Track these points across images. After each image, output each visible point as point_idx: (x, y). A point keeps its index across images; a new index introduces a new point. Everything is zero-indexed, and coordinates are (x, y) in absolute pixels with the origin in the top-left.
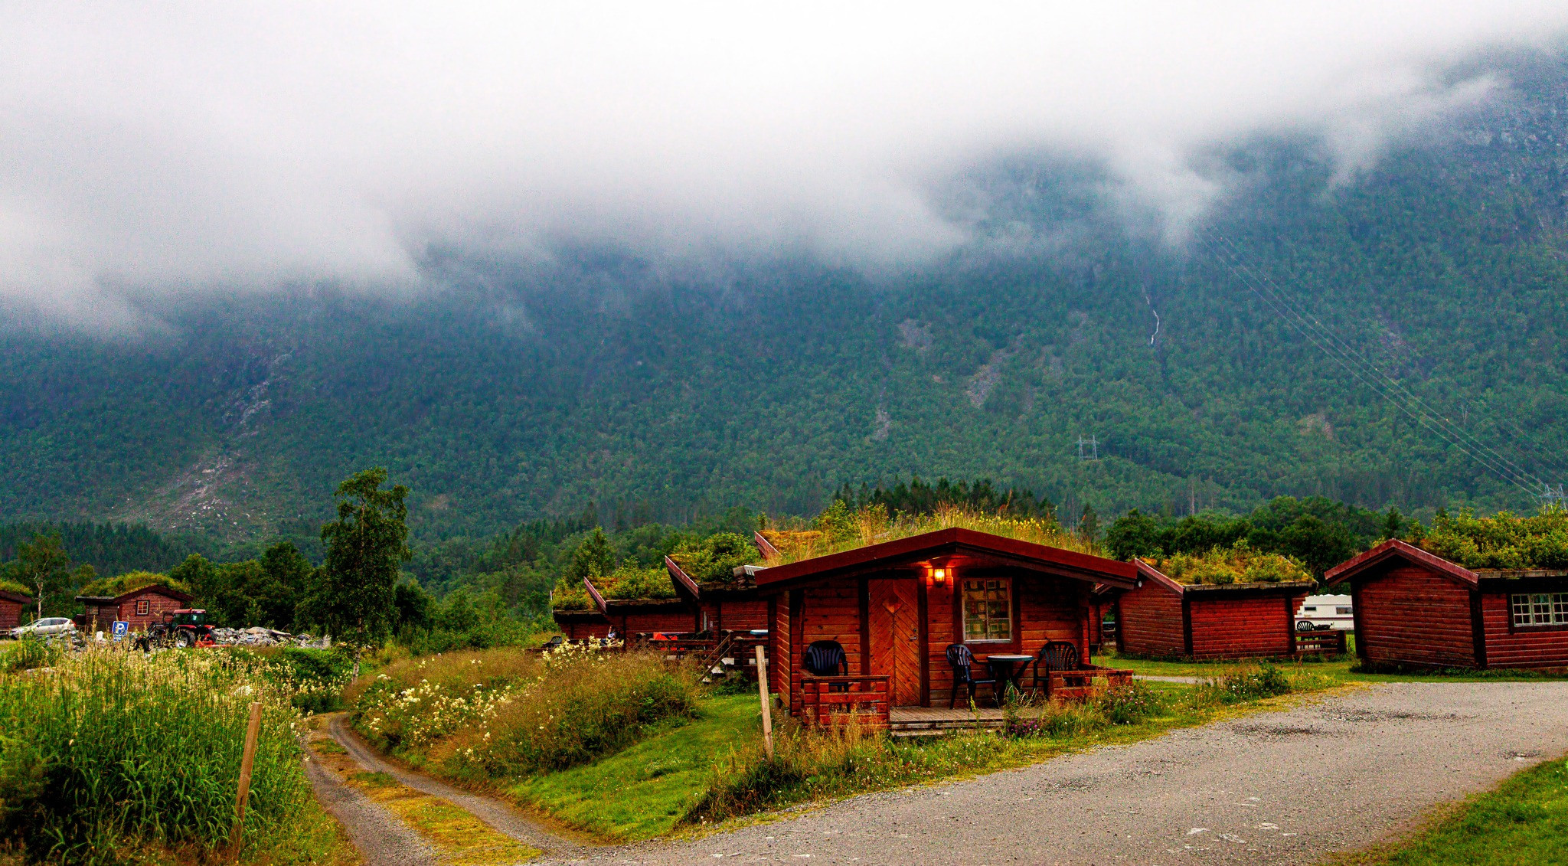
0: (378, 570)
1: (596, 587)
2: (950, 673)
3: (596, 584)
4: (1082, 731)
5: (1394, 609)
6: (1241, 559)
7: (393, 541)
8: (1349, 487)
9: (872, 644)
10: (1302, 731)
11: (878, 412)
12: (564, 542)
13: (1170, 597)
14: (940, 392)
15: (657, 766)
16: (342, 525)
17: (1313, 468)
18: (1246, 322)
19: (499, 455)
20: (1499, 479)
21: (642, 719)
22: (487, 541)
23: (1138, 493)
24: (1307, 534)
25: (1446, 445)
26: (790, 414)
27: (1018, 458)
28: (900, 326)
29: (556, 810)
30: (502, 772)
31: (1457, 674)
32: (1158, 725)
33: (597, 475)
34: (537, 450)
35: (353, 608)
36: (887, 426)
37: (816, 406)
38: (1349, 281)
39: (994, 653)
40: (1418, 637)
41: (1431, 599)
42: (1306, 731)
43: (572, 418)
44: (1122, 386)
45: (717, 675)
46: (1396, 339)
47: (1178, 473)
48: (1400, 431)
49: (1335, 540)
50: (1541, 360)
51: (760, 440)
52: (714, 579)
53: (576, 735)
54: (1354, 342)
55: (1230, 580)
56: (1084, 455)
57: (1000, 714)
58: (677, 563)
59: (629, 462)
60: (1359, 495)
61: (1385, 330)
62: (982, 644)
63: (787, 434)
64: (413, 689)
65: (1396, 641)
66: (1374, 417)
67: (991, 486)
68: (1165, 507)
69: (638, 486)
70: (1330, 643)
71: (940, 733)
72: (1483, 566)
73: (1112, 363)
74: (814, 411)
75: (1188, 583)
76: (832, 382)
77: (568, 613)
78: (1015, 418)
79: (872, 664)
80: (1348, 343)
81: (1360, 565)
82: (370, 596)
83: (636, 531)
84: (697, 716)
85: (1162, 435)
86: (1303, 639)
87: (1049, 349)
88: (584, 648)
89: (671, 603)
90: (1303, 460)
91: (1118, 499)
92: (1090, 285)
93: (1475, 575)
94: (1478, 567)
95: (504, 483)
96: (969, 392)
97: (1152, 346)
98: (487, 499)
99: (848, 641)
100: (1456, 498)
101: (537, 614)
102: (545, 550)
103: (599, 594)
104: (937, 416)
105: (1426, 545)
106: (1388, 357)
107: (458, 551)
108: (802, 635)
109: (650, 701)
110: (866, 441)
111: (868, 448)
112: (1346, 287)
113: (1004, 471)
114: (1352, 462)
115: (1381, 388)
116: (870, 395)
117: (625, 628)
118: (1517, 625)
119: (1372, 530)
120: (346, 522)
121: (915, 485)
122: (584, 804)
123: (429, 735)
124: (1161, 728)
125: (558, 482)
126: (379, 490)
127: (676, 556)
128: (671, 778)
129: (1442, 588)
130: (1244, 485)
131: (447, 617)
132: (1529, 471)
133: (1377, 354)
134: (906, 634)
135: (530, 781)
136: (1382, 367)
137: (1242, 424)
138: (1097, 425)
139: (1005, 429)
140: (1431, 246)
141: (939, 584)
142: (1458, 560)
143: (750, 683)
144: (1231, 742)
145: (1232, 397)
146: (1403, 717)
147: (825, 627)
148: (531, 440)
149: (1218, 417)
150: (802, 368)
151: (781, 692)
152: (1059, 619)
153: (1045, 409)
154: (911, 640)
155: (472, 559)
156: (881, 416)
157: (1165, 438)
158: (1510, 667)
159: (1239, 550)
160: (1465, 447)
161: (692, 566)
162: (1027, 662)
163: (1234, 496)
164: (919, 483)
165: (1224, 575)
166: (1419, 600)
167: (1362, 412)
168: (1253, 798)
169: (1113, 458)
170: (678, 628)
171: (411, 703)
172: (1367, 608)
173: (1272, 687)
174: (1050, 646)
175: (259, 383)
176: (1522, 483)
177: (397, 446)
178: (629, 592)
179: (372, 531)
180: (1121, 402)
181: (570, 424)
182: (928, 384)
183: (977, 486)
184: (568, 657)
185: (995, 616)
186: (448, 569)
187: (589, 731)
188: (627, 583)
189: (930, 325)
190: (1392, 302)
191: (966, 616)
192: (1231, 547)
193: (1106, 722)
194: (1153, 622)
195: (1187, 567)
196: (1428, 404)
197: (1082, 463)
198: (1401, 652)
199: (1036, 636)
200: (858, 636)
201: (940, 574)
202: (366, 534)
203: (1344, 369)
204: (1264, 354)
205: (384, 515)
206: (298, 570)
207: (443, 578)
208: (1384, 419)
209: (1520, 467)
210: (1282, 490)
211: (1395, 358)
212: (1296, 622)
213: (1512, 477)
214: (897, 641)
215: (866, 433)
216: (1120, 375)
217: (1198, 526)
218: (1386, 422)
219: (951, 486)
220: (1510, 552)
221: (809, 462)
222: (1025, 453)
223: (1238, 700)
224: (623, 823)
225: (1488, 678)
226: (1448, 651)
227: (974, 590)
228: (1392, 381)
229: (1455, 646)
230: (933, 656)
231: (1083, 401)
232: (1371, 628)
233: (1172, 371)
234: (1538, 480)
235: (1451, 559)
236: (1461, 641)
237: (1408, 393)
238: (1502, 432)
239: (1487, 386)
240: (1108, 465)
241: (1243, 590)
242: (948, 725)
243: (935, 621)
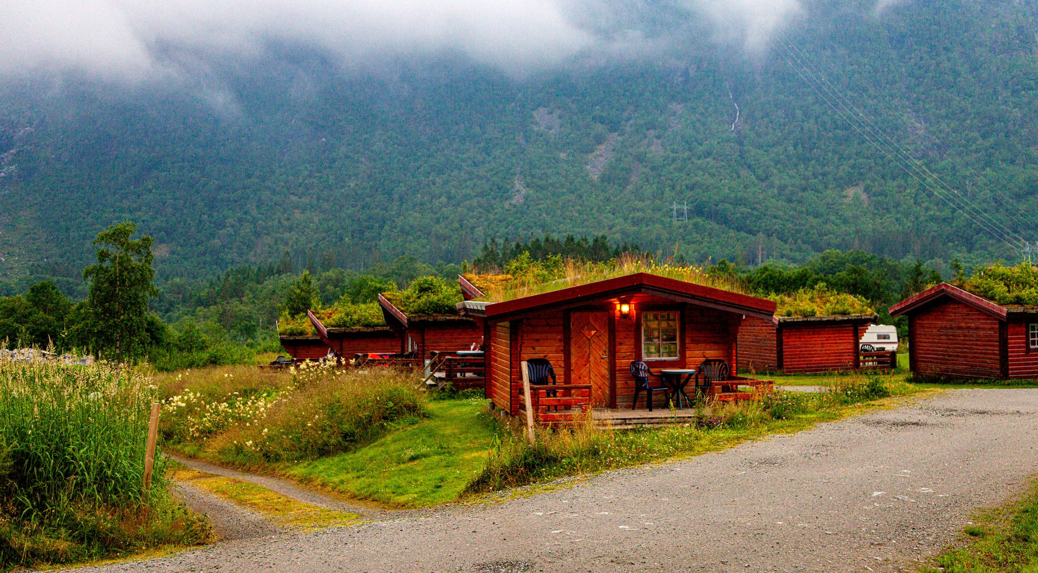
0: (131, 303)
1: (318, 318)
2: (632, 383)
3: (318, 316)
4: (753, 424)
5: (940, 335)
6: (821, 298)
7: (143, 281)
8: (880, 244)
9: (573, 360)
10: (913, 424)
11: (516, 182)
12: (266, 283)
13: (767, 326)
14: (565, 166)
15: (410, 453)
16: (101, 268)
17: (852, 229)
18: (807, 115)
19: (209, 212)
20: (992, 237)
21: (386, 418)
22: (202, 281)
23: (718, 247)
24: (855, 279)
25: (954, 211)
26: (446, 182)
27: (626, 219)
28: (535, 113)
29: (337, 486)
30: (278, 458)
31: (986, 383)
32: (807, 420)
33: (290, 229)
34: (241, 209)
35: (112, 334)
36: (523, 193)
37: (466, 176)
38: (887, 83)
39: (665, 367)
40: (958, 356)
41: (969, 328)
42: (917, 424)
43: (268, 183)
44: (708, 163)
45: (431, 385)
46: (921, 129)
47: (750, 232)
48: (919, 200)
49: (875, 284)
50: (1028, 146)
51: (422, 204)
52: (419, 312)
53: (335, 429)
54: (888, 130)
55: (813, 314)
56: (677, 217)
57: (691, 413)
58: (389, 300)
59: (316, 219)
60: (886, 249)
61: (913, 121)
62: (657, 362)
63: (444, 199)
64: (180, 397)
65: (940, 359)
66: (901, 189)
67: (606, 241)
68: (739, 259)
69: (324, 238)
70: (887, 361)
71: (630, 427)
72: (1011, 303)
73: (701, 145)
74: (466, 181)
75: (782, 316)
76: (479, 157)
77: (292, 338)
78: (624, 188)
79: (573, 376)
80: (884, 131)
81: (917, 302)
82: (126, 324)
83: (324, 274)
84: (427, 416)
85: (738, 202)
86: (864, 358)
87: (652, 132)
88: (322, 365)
89: (378, 331)
90: (845, 222)
91: (702, 251)
92: (686, 82)
93: (1005, 309)
94: (1008, 304)
95: (213, 235)
96: (588, 167)
97: (733, 131)
98: (201, 248)
99: (555, 359)
100: (959, 251)
101: (247, 339)
102: (251, 290)
103: (321, 324)
104: (562, 186)
105: (967, 287)
106: (914, 142)
107: (179, 289)
108: (520, 354)
109: (391, 404)
110: (506, 205)
111: (507, 210)
112: (885, 87)
113: (614, 230)
114: (882, 223)
115: (907, 166)
116: (510, 169)
117: (341, 350)
118: (1032, 347)
119: (897, 276)
120: (104, 265)
121: (547, 240)
122: (359, 481)
123: (202, 432)
124: (810, 422)
125: (257, 234)
126: (130, 241)
127: (388, 294)
128: (426, 461)
129: (979, 319)
130: (799, 241)
131: (180, 341)
132: (1015, 231)
133: (907, 141)
134: (599, 354)
135: (305, 464)
136: (909, 150)
137: (800, 194)
138: (689, 194)
139: (616, 196)
140: (950, 55)
141: (624, 316)
142: (992, 298)
143: (458, 391)
144: (868, 432)
145: (793, 172)
146: (981, 413)
147: (538, 348)
148: (236, 201)
149: (782, 188)
150: (455, 146)
151: (495, 397)
152: (714, 343)
153: (647, 181)
154: (603, 358)
155: (191, 297)
156: (518, 185)
157: (740, 205)
158: (1025, 377)
159: (819, 291)
160: (968, 212)
161: (401, 301)
162: (690, 375)
163: (791, 250)
164: (550, 239)
165: (809, 310)
166: (960, 328)
167: (892, 185)
168: (905, 471)
169: (699, 220)
170: (388, 350)
171: (178, 407)
172: (920, 334)
173: (876, 392)
174: (707, 362)
175: (6, 151)
176: (1009, 241)
177: (126, 204)
178: (345, 322)
179: (126, 273)
180: (707, 176)
181: (268, 188)
182: (557, 160)
183: (596, 241)
184: (310, 371)
185: (665, 340)
186: (171, 304)
187: (346, 427)
188: (343, 315)
189: (558, 112)
190: (918, 100)
191: (645, 340)
192: (813, 289)
193: (768, 417)
194: (754, 345)
195: (781, 304)
196: (941, 179)
197: (676, 223)
198: (943, 367)
199: (697, 355)
200: (562, 355)
201: (625, 308)
202: (121, 275)
203: (880, 151)
204: (819, 138)
205: (134, 260)
206: (58, 303)
207: (167, 311)
208: (908, 191)
209: (1008, 228)
210: (829, 245)
211: (919, 143)
212: (861, 345)
213: (1001, 236)
214: (591, 359)
215: (507, 199)
216: (708, 154)
217: (770, 272)
218: (910, 193)
219: (576, 241)
220: (1031, 293)
221: (461, 221)
222: (631, 215)
223: (853, 402)
224: (402, 494)
225: (1009, 385)
226: (980, 366)
227: (650, 321)
228: (916, 162)
229: (986, 362)
230: (619, 370)
231: (677, 174)
232: (922, 350)
233: (748, 151)
234: (1021, 238)
235: (986, 297)
236: (991, 359)
237: (927, 170)
238: (996, 201)
239: (987, 166)
240: (696, 225)
241: (823, 321)
242: (635, 421)
243: (621, 344)
